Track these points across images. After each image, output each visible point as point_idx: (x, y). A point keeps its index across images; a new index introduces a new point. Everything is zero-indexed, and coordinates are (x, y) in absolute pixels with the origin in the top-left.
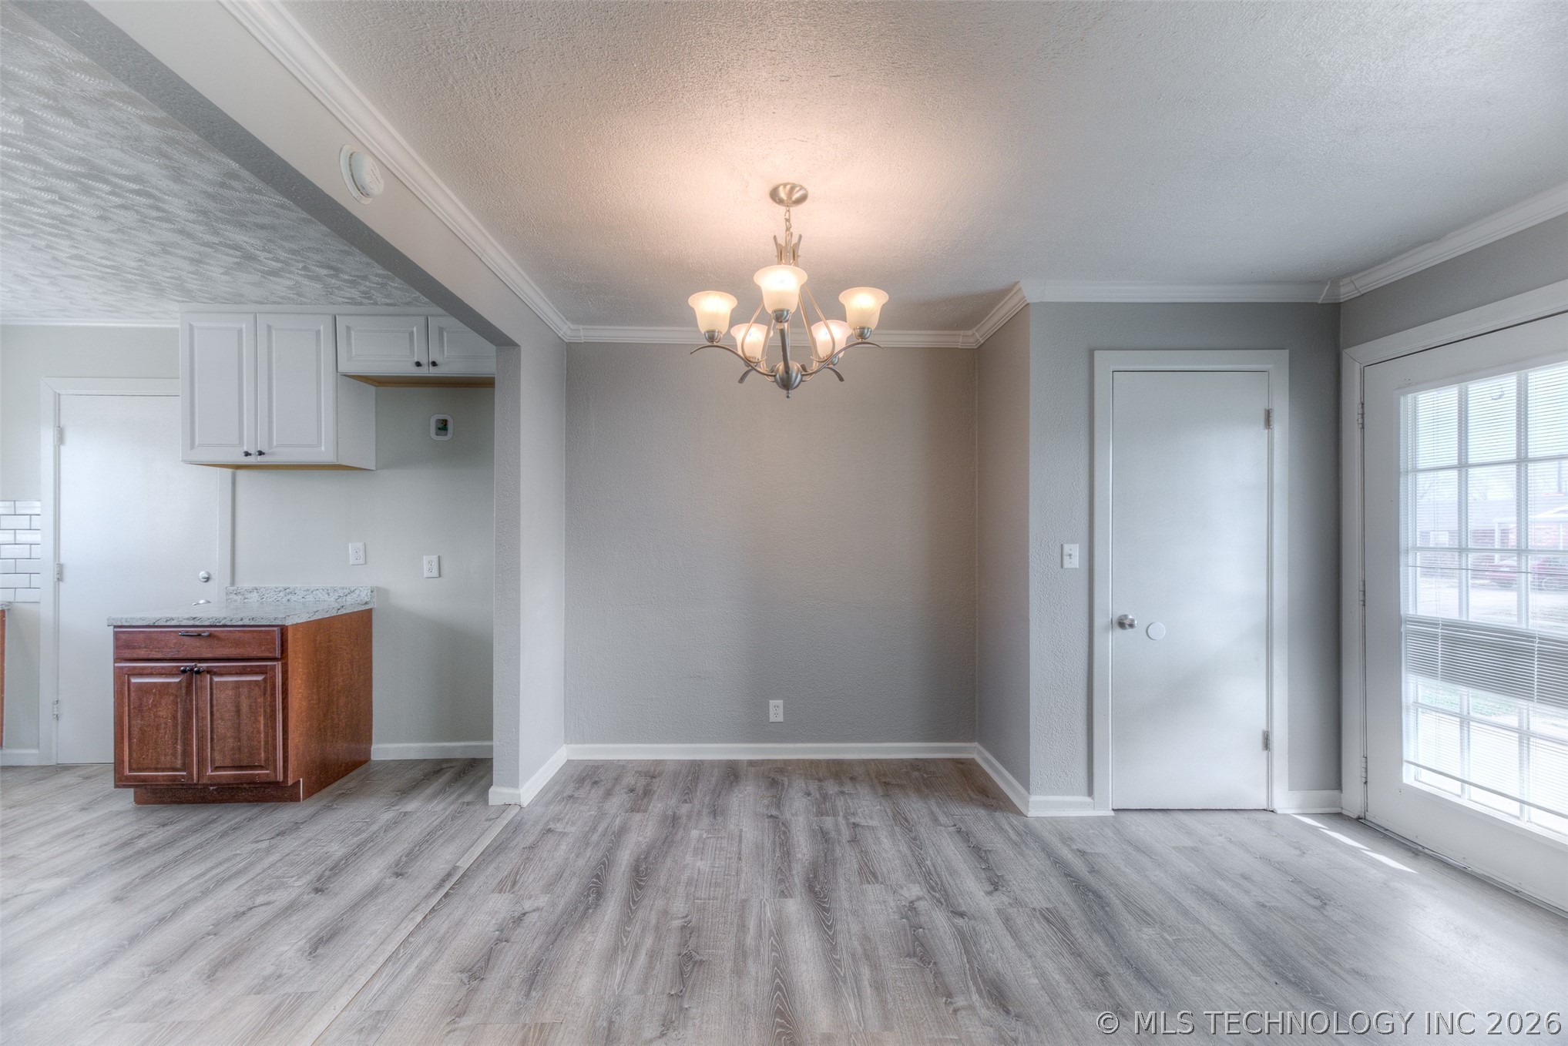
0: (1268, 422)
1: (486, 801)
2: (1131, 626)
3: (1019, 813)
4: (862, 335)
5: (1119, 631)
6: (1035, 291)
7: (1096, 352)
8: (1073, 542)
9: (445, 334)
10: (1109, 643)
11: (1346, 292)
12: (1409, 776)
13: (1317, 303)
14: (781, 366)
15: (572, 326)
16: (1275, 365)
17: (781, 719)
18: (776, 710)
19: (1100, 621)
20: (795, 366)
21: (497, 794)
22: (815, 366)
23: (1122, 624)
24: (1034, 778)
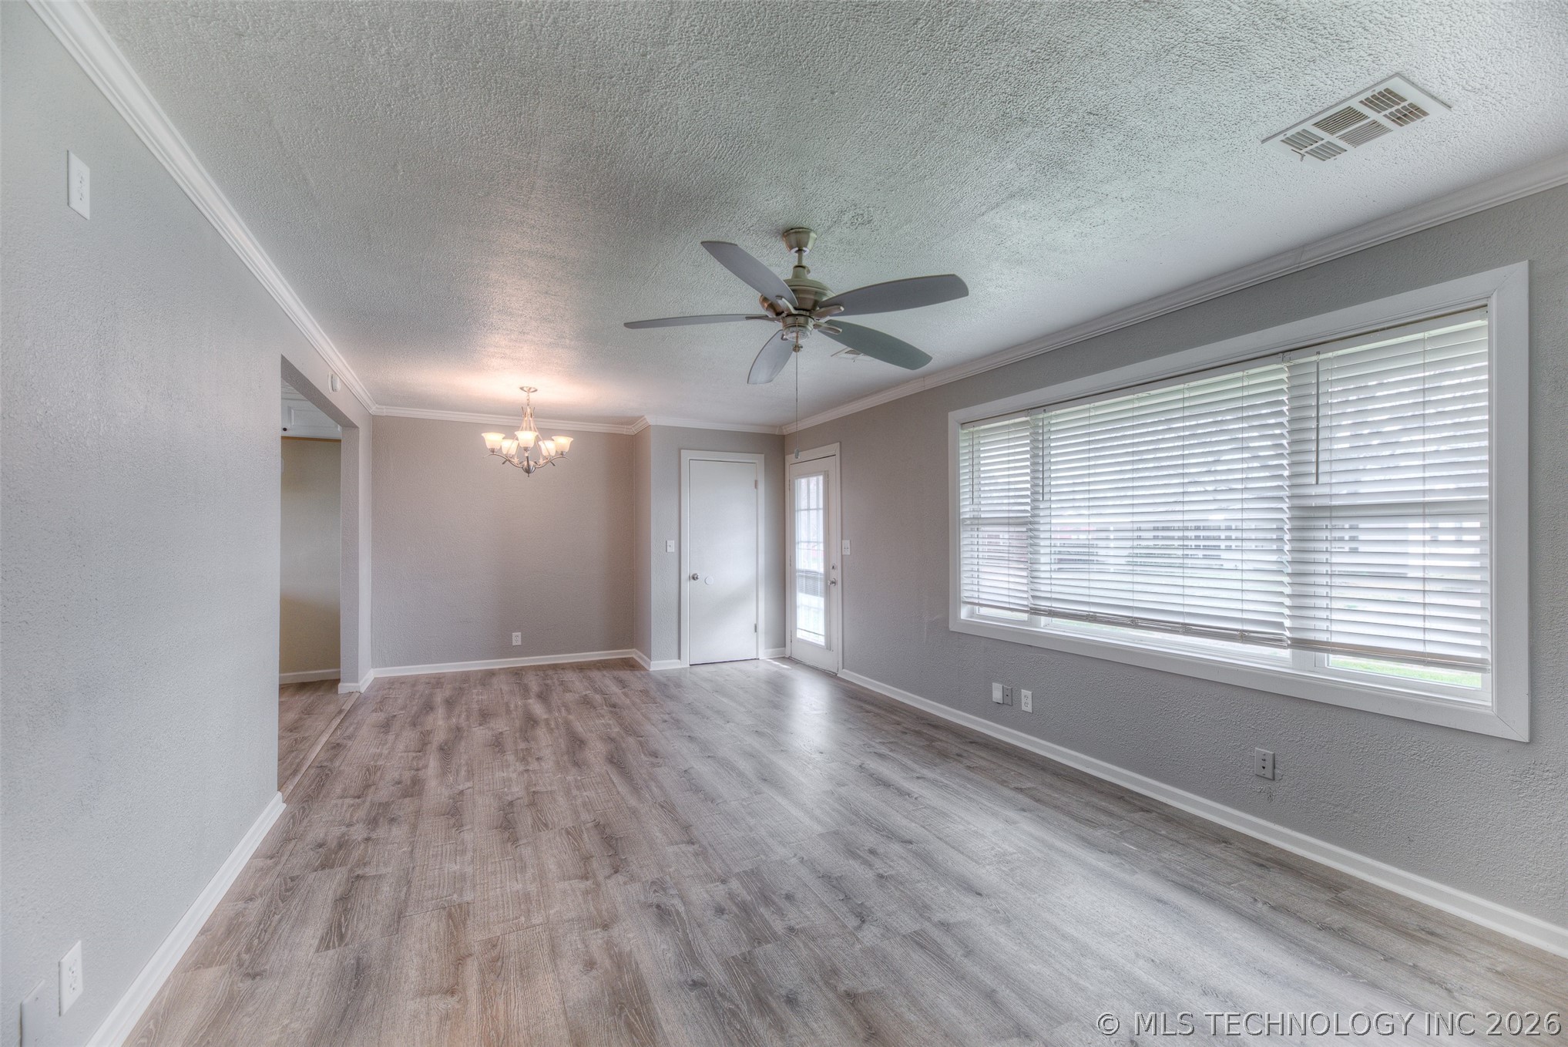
0: (756, 486)
1: (336, 692)
2: (697, 578)
3: (646, 670)
4: (562, 454)
5: (692, 581)
6: (651, 420)
7: (682, 451)
8: (671, 540)
9: (293, 411)
10: (687, 586)
11: (786, 431)
12: (800, 635)
13: (775, 435)
14: (525, 463)
15: (378, 407)
16: (759, 460)
17: (520, 643)
18: (517, 639)
19: (684, 576)
20: (532, 463)
21: (343, 688)
22: (542, 462)
23: (695, 578)
24: (654, 652)
